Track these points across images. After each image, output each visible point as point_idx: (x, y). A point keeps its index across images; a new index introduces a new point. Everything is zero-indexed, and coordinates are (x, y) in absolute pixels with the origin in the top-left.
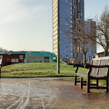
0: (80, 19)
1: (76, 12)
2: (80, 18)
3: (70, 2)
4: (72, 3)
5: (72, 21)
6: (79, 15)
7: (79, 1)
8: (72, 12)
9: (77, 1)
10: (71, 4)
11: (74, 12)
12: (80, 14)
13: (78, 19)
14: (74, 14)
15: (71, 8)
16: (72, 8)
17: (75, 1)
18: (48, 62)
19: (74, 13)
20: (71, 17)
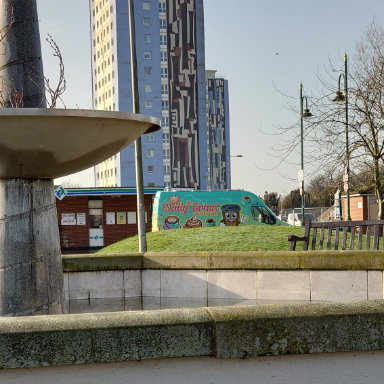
0: (194, 72)
1: (181, 45)
2: (196, 68)
3: (160, 11)
4: (165, 14)
5: (167, 79)
6: (192, 55)
7: (190, 7)
8: (166, 47)
9: (184, 7)
10: (163, 16)
11: (173, 44)
12: (193, 52)
13: (187, 72)
14: (172, 54)
15: (164, 32)
16: (165, 30)
17: (178, 7)
18: (237, 223)
19: (172, 48)
20: (164, 64)
